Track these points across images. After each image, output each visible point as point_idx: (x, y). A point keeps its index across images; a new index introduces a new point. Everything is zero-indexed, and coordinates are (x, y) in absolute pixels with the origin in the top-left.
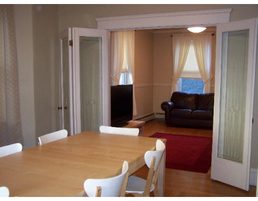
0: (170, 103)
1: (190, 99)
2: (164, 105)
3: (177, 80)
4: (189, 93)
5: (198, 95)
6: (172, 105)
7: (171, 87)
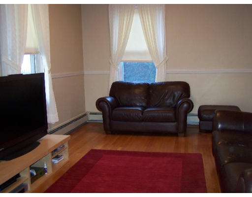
0: (109, 99)
1: (137, 91)
2: (100, 103)
3: (118, 65)
4: (136, 82)
5: (148, 85)
6: (112, 100)
7: (109, 74)
